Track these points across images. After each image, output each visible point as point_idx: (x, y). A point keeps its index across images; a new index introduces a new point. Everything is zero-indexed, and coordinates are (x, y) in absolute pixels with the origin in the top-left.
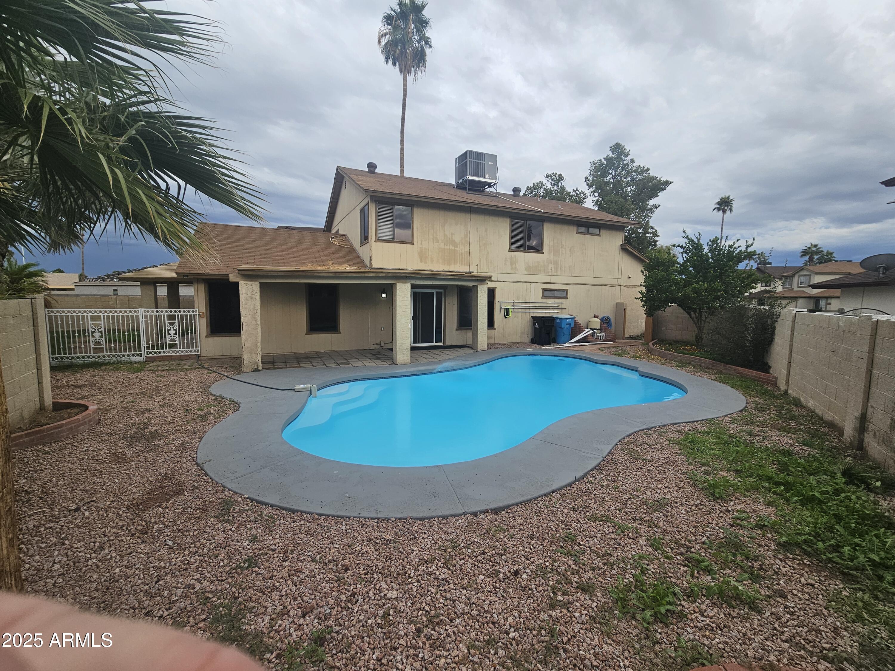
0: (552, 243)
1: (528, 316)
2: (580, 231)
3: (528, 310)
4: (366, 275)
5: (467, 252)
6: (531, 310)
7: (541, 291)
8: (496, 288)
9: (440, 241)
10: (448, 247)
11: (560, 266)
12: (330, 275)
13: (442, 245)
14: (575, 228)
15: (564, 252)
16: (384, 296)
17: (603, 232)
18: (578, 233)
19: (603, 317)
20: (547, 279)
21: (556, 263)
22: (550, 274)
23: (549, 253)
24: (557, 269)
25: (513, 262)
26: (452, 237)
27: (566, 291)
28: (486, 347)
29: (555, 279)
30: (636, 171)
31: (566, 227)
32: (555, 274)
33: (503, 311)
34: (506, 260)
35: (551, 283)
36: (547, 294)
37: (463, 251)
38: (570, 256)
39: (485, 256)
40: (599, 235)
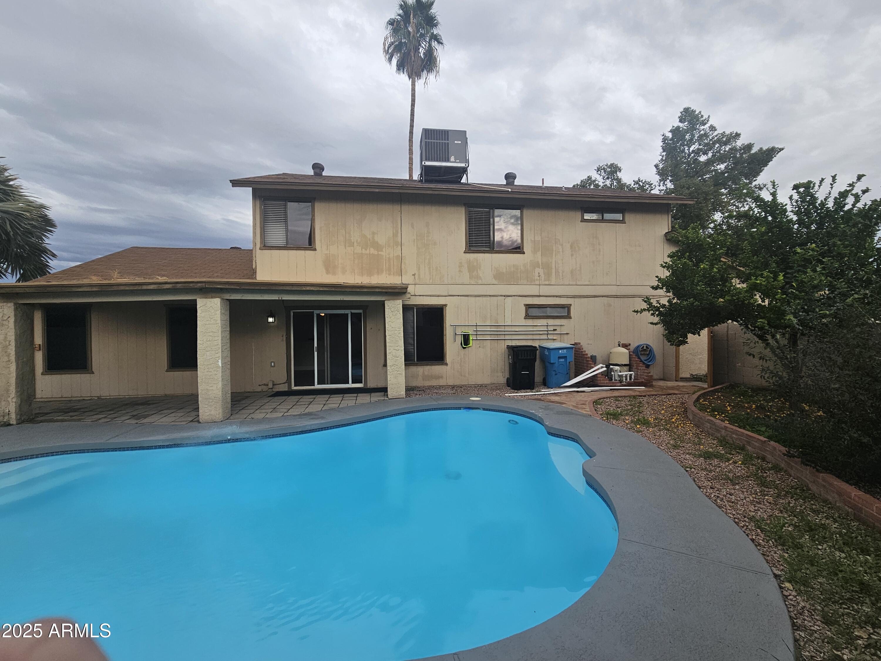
0: (538, 238)
1: (502, 347)
2: (585, 218)
3: (502, 337)
4: (145, 287)
5: (398, 256)
6: (507, 337)
7: (523, 309)
8: (446, 305)
9: (355, 244)
10: (368, 252)
11: (554, 271)
12: (95, 289)
13: (358, 250)
14: (579, 214)
15: (561, 250)
16: (271, 320)
17: (630, 217)
18: (583, 220)
19: (638, 347)
20: (533, 290)
21: (547, 267)
22: (537, 283)
23: (535, 251)
24: (548, 275)
25: (472, 268)
26: (373, 238)
27: (568, 307)
28: (403, 393)
29: (545, 290)
30: (719, 141)
31: (562, 214)
32: (547, 283)
33: (460, 339)
34: (461, 266)
35: (539, 296)
36: (534, 312)
37: (391, 256)
38: (572, 255)
39: (427, 261)
40: (623, 221)
